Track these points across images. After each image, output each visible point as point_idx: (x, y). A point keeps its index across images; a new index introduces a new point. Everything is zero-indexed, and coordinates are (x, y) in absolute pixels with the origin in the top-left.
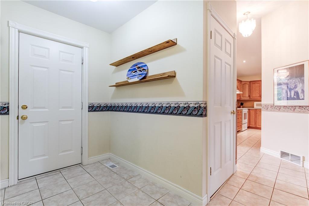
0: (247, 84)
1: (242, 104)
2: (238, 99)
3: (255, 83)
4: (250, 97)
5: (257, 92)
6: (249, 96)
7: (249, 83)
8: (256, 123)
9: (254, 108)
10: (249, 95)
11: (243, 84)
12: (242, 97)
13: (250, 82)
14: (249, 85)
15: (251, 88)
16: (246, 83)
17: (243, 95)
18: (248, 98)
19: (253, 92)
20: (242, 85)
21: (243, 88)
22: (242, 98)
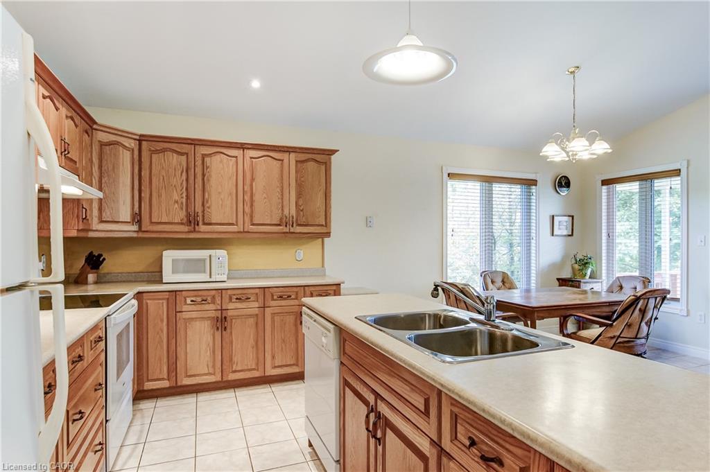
0: (124, 147)
1: (94, 262)
2: (74, 233)
3: (163, 151)
4: (139, 222)
5: (176, 197)
6: (137, 218)
7: (132, 144)
8: (173, 369)
9: (160, 281)
10: (136, 210)
11: (102, 145)
12: (95, 220)
13: (142, 139)
14: (136, 153)
15: (145, 173)
16: (117, 143)
17: (100, 209)
18: (130, 230)
19: (154, 195)
20: (96, 148)
21: (100, 167)
22: (95, 224)
